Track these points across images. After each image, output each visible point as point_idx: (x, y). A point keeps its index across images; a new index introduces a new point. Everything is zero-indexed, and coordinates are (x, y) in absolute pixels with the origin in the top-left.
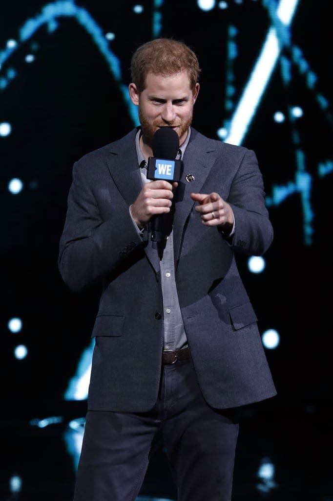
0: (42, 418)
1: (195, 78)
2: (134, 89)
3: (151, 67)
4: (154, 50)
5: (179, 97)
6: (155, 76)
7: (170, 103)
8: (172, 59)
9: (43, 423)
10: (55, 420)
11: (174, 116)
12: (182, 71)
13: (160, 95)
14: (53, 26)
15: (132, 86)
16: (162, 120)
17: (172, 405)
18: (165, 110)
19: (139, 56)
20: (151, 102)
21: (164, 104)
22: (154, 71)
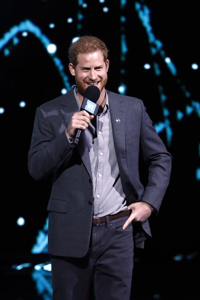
0: (18, 265)
1: (106, 56)
2: (72, 66)
3: (80, 50)
5: (98, 66)
6: (82, 55)
7: (93, 69)
8: (91, 44)
9: (19, 267)
10: (27, 265)
11: (97, 77)
12: (98, 51)
13: (87, 66)
14: (16, 41)
15: (70, 65)
16: (89, 79)
17: (98, 250)
18: (91, 74)
19: (72, 47)
20: (82, 71)
21: (90, 70)
22: (81, 52)
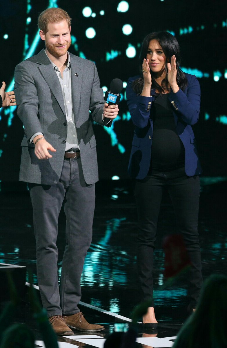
1: (70, 23)
2: (42, 33)
3: (49, 20)
4: (49, 13)
5: (65, 33)
6: (52, 24)
7: (61, 35)
8: (58, 15)
13: (56, 33)
16: (58, 44)
18: (59, 39)
19: (42, 17)
20: (52, 37)
21: (58, 36)
22: (51, 22)
